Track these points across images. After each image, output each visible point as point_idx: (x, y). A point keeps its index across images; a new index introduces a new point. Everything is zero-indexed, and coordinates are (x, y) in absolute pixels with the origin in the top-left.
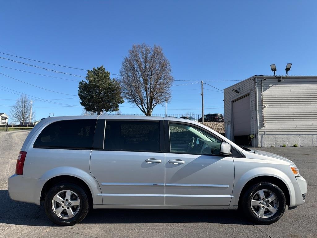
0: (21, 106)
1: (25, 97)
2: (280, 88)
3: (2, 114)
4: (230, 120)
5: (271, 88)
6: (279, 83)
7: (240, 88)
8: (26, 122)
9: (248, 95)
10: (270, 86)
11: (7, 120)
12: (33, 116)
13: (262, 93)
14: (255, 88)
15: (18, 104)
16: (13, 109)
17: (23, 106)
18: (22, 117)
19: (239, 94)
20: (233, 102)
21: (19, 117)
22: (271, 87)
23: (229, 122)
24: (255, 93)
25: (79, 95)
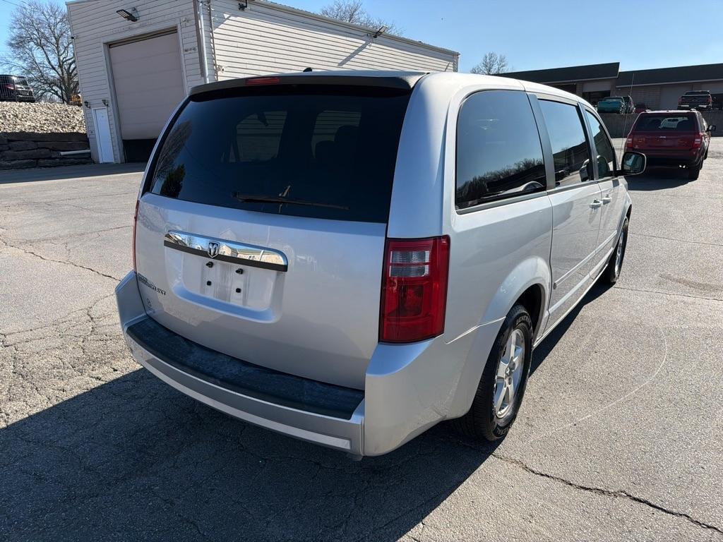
2: (242, 25)
4: (108, 96)
5: (227, 22)
6: (241, 12)
7: (138, 9)
9: (174, 30)
10: (226, 16)
13: (212, 32)
14: (197, 18)
19: (136, 25)
20: (110, 45)
22: (228, 19)
23: (104, 101)
24: (198, 29)
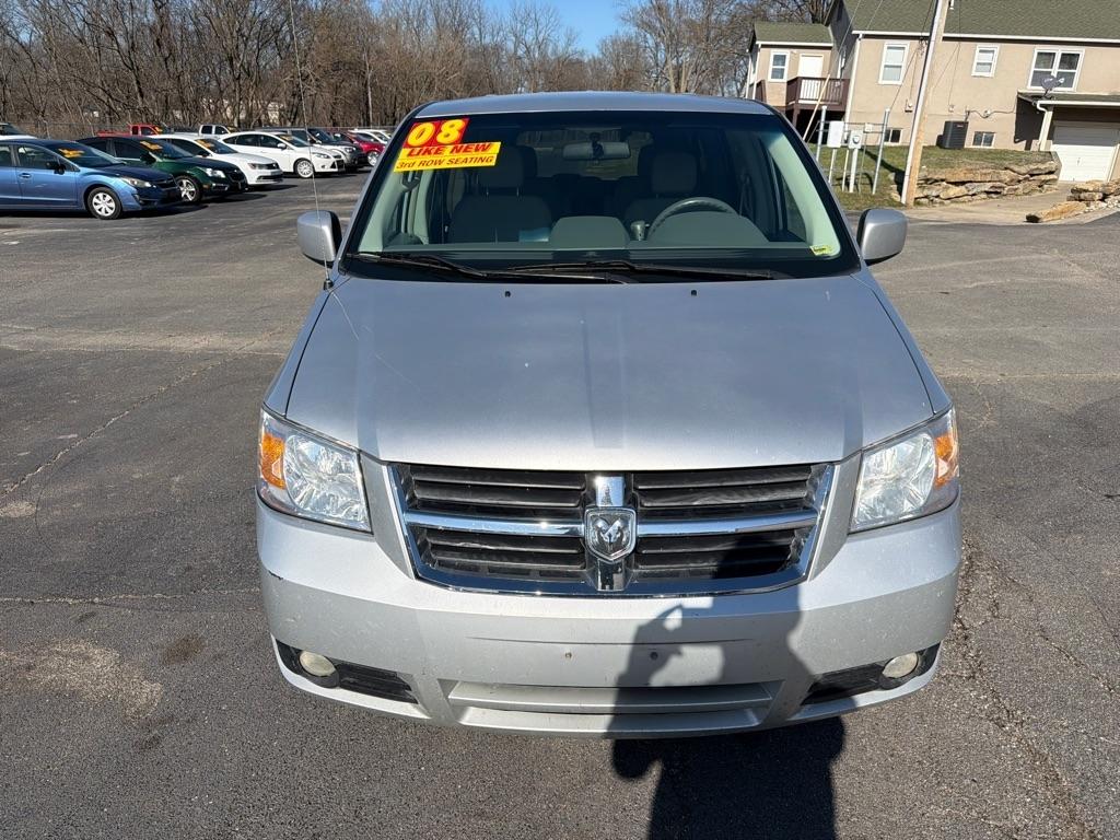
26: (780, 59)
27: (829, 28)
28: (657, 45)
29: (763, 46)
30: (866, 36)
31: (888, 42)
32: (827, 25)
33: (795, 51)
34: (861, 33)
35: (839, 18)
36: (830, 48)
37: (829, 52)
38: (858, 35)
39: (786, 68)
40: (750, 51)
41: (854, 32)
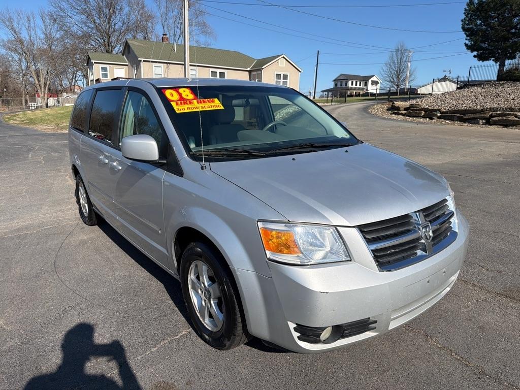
0: (396, 61)
1: (402, 46)
3: (372, 76)
8: (402, 87)
11: (379, 85)
12: (413, 76)
15: (391, 58)
16: (384, 68)
17: (399, 61)
18: (395, 79)
21: (392, 80)
25: (463, 28)
26: (104, 69)
27: (124, 56)
28: (20, 60)
29: (95, 63)
30: (144, 61)
31: (154, 64)
32: (123, 55)
33: (111, 66)
34: (142, 60)
35: (129, 52)
36: (127, 65)
37: (127, 67)
38: (141, 61)
39: (108, 73)
40: (88, 64)
41: (139, 59)
